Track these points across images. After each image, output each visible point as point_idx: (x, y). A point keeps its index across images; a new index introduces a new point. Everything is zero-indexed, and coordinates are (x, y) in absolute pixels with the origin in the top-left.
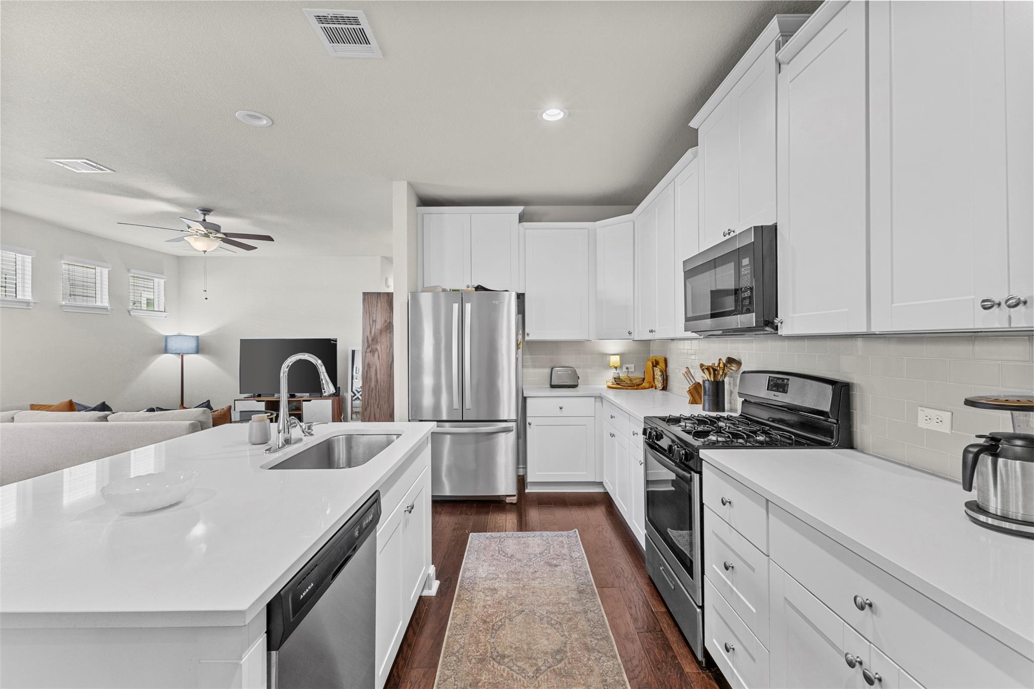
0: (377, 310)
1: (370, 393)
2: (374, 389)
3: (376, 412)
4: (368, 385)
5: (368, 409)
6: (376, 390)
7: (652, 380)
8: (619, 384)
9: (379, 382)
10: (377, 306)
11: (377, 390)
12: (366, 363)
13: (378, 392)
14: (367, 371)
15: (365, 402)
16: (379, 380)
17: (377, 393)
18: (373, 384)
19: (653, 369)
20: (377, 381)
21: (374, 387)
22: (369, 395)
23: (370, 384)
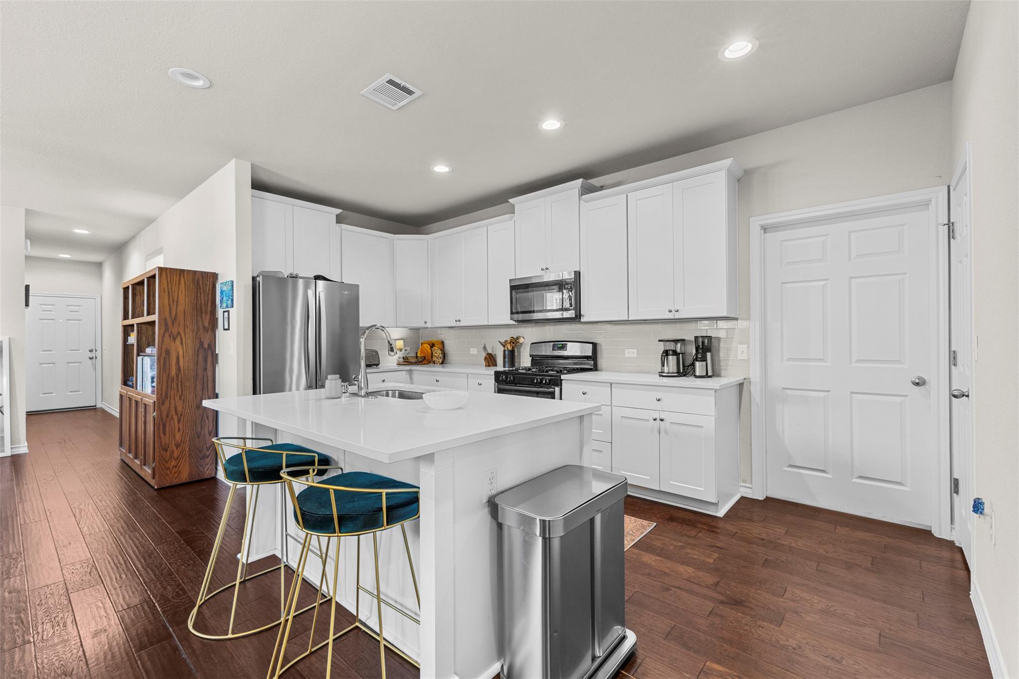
0: (179, 288)
1: (170, 383)
2: (175, 379)
3: (177, 404)
4: (167, 375)
5: (167, 402)
6: (177, 379)
7: (430, 357)
8: (406, 361)
9: (182, 371)
10: (179, 284)
11: (180, 379)
12: (164, 350)
13: (181, 381)
14: (164, 359)
15: (161, 394)
16: (182, 368)
17: (180, 383)
18: (173, 372)
19: (431, 350)
20: (179, 369)
21: (175, 376)
22: (167, 386)
23: (169, 374)
